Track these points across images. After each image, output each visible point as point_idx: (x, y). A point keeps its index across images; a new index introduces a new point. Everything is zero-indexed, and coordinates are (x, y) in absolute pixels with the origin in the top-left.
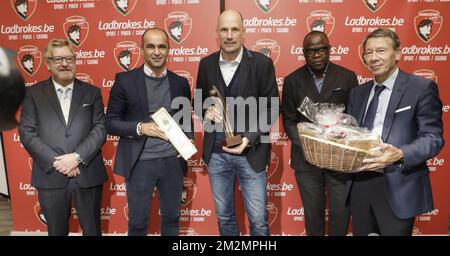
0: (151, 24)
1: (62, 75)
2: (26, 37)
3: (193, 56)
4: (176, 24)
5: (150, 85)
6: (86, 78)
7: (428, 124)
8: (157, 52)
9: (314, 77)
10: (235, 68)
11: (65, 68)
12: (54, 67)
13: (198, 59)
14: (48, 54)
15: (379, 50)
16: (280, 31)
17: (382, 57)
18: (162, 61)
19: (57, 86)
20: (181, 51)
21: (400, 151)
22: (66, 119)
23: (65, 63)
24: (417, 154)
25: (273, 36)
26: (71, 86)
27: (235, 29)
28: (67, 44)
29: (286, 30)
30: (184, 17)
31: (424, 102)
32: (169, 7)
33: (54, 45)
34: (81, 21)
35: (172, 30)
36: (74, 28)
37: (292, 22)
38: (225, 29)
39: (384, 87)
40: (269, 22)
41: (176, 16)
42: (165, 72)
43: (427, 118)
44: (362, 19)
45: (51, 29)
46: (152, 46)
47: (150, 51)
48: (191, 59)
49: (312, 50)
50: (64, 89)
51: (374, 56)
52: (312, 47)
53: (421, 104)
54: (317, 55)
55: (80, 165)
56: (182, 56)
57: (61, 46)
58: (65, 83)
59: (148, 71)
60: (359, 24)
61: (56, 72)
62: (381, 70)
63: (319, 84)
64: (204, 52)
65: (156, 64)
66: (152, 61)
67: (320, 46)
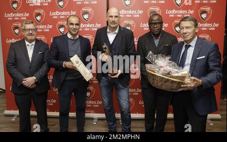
0: (74, 13)
1: (29, 38)
2: (16, 19)
3: (94, 28)
4: (86, 13)
5: (70, 43)
6: (43, 38)
7: (214, 66)
8: (75, 27)
9: (154, 38)
10: (115, 35)
11: (31, 34)
12: (26, 33)
13: (96, 29)
14: (23, 28)
15: (187, 28)
16: (135, 16)
17: (189, 31)
18: (77, 31)
19: (27, 43)
20: (88, 26)
21: (201, 81)
22: (30, 59)
23: (31, 32)
24: (209, 82)
25: (132, 18)
26: (34, 43)
27: (116, 17)
28: (32, 23)
29: (138, 16)
30: (90, 10)
31: (212, 54)
32: (83, 5)
33: (26, 23)
34: (42, 11)
35: (84, 16)
36: (38, 14)
37: (141, 12)
38: (111, 17)
39: (190, 46)
40: (130, 12)
41: (86, 9)
42: (78, 36)
43: (214, 63)
44: (174, 11)
45: (27, 15)
46: (72, 24)
47: (71, 26)
48: (93, 29)
49: (153, 23)
50: (30, 45)
51: (185, 31)
52: (153, 22)
53: (210, 55)
54: (155, 26)
55: (36, 83)
56: (88, 28)
57: (29, 24)
58: (30, 41)
59: (69, 36)
60: (172, 13)
61: (27, 36)
62: (189, 38)
63: (157, 42)
64: (99, 26)
65: (74, 33)
66: (72, 31)
67: (157, 21)
